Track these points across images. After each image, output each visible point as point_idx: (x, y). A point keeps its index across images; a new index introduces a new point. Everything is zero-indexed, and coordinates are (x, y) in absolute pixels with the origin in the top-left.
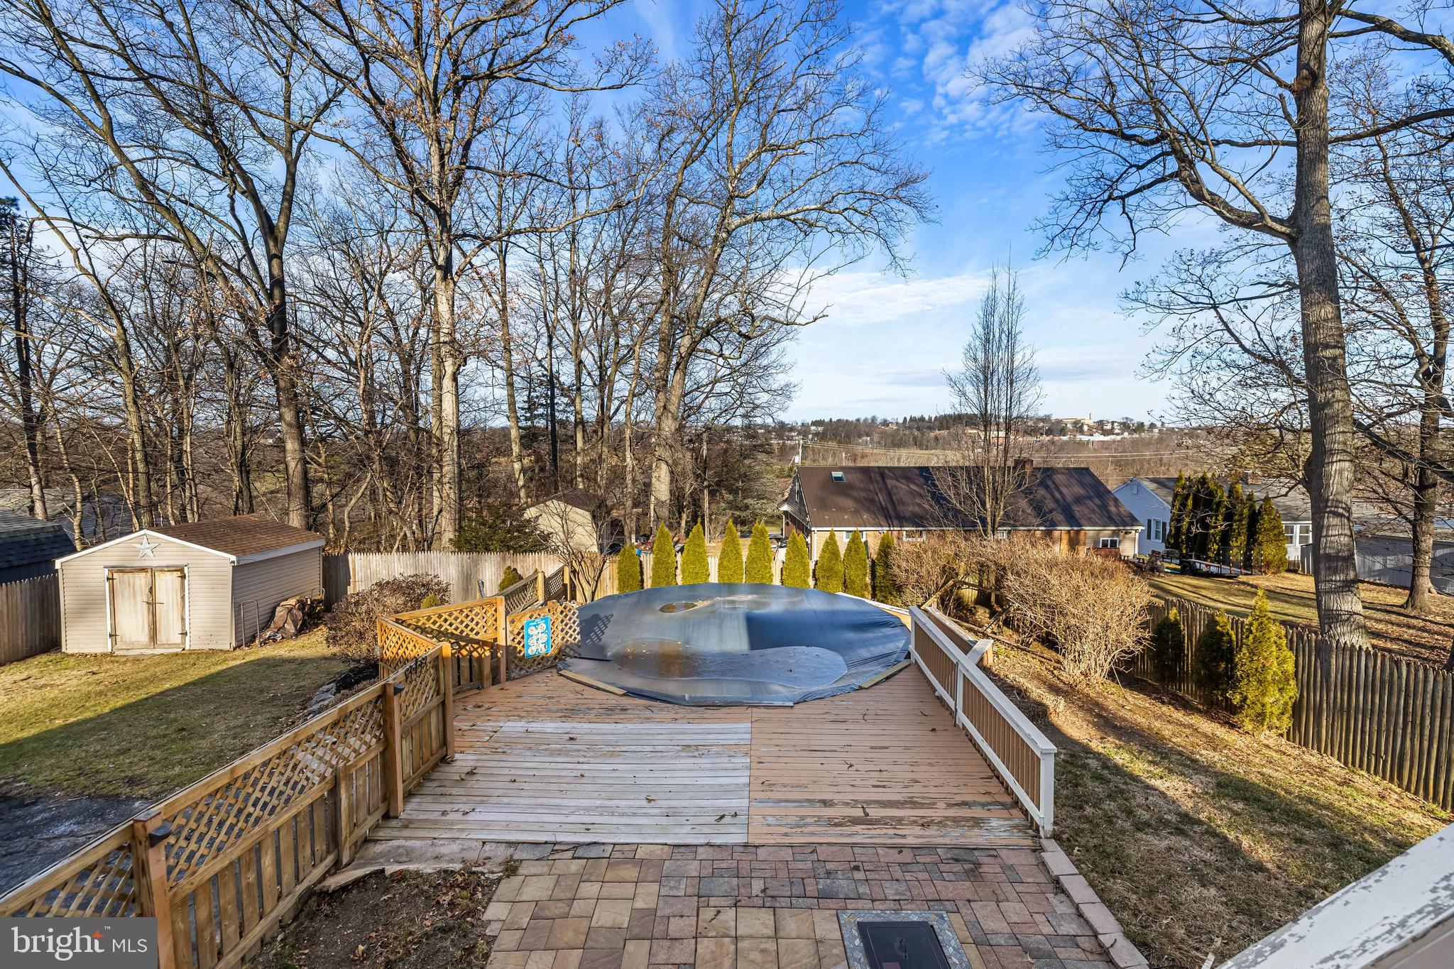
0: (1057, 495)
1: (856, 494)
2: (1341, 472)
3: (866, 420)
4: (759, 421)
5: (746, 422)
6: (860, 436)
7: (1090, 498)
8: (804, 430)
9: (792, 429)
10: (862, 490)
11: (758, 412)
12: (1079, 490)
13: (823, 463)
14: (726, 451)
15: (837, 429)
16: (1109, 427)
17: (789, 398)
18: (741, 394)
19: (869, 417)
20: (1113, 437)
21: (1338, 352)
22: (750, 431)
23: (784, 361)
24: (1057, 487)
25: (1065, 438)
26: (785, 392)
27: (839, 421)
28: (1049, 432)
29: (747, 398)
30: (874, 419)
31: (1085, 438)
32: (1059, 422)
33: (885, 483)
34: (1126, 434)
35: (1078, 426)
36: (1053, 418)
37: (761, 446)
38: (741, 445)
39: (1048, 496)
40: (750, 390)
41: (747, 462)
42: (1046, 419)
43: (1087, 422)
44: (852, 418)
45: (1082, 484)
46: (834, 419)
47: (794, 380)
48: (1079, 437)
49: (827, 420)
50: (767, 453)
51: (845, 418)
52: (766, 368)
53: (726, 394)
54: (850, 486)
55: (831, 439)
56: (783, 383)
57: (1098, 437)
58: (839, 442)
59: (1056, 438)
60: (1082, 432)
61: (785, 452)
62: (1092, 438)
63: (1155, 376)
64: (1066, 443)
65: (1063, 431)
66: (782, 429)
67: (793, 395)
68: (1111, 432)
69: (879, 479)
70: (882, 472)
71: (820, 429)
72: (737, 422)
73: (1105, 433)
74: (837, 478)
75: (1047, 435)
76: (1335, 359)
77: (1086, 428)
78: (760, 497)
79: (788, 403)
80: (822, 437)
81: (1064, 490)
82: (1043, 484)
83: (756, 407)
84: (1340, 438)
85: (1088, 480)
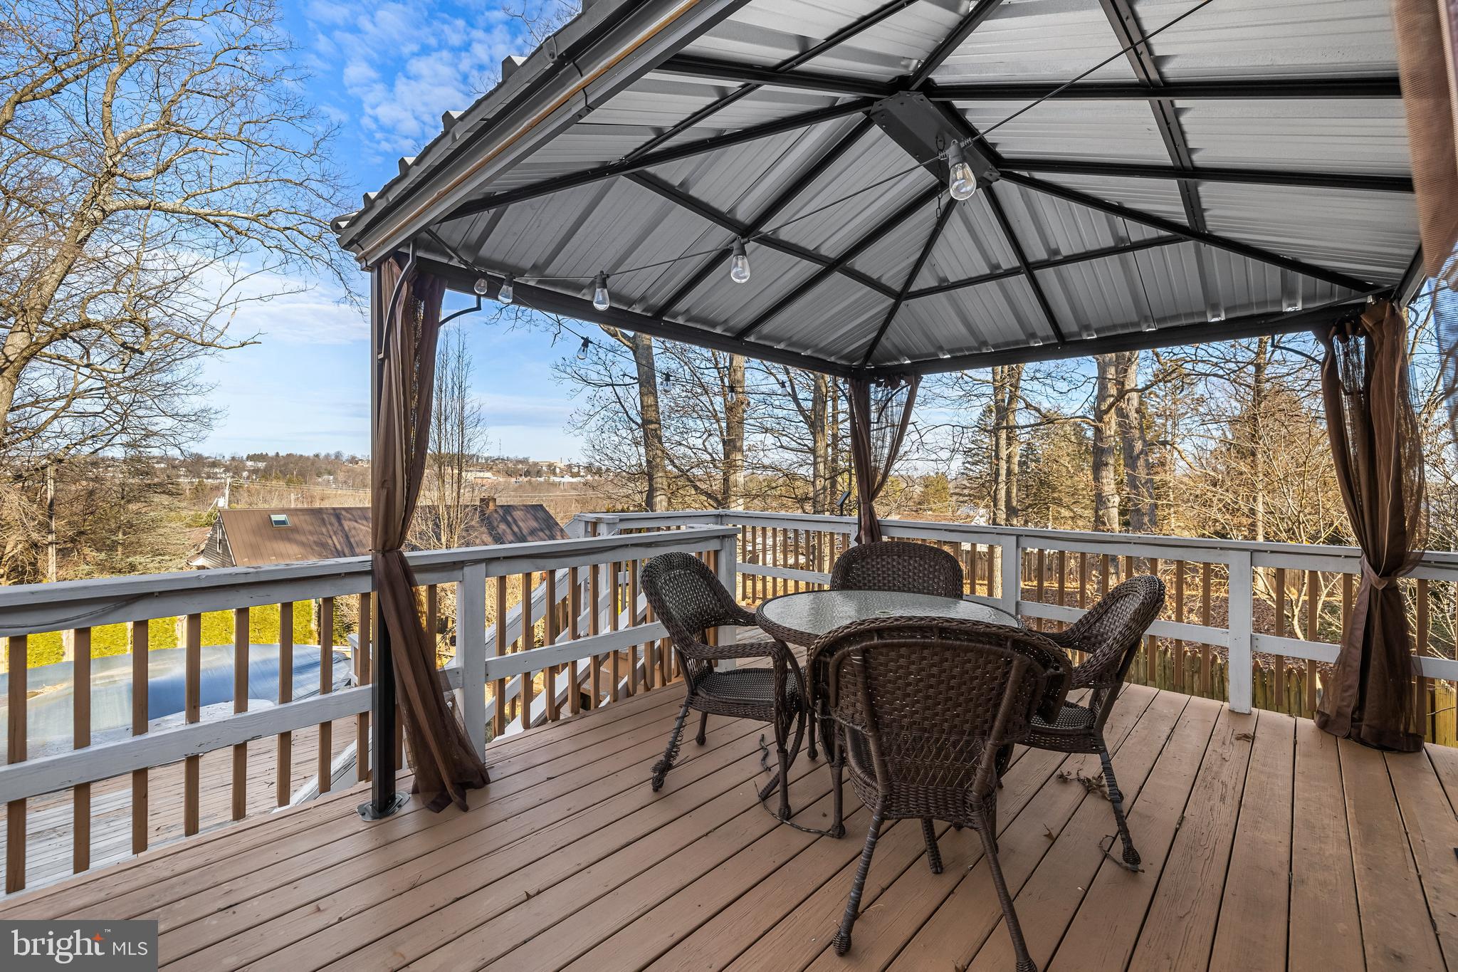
0: (516, 529)
1: (303, 539)
2: (661, 501)
3: (327, 456)
4: (156, 452)
5: (132, 452)
6: (319, 475)
7: (542, 530)
8: (235, 466)
9: (214, 464)
10: (311, 533)
11: (152, 441)
12: (534, 524)
13: (262, 506)
14: (91, 493)
15: (286, 465)
16: (575, 470)
17: (208, 426)
18: (124, 416)
19: (332, 452)
20: (579, 479)
21: (657, 426)
22: (139, 466)
23: (197, 380)
24: (515, 521)
25: (542, 479)
26: (201, 418)
27: (289, 455)
28: (527, 473)
29: (135, 421)
30: (338, 456)
31: (557, 479)
32: (536, 464)
33: (341, 525)
34: (589, 477)
35: (552, 469)
36: (531, 460)
37: (160, 485)
38: (123, 485)
39: (508, 531)
40: (140, 413)
41: (133, 507)
42: (524, 461)
43: (559, 465)
44: (309, 453)
45: (536, 519)
46: (283, 453)
47: (215, 406)
48: (553, 478)
49: (272, 454)
50: (170, 494)
51: (298, 452)
52: (167, 386)
53: (95, 414)
54: (295, 530)
55: (277, 478)
56: (197, 407)
57: (568, 479)
58: (289, 482)
59: (533, 479)
60: (555, 474)
61: (200, 494)
62: (563, 480)
63: (577, 432)
64: (540, 483)
65: (539, 473)
66: (197, 464)
67: (214, 423)
68: (577, 475)
69: (333, 520)
70: (337, 514)
71: (261, 465)
72: (117, 452)
73: (573, 475)
74: (278, 522)
75: (526, 476)
76: (656, 430)
77: (558, 470)
78: (156, 553)
79: (205, 432)
80: (265, 474)
81: (521, 524)
82: (504, 520)
83: (149, 434)
84: (659, 480)
85: (540, 514)
